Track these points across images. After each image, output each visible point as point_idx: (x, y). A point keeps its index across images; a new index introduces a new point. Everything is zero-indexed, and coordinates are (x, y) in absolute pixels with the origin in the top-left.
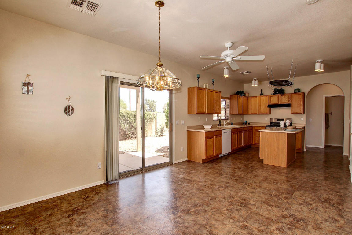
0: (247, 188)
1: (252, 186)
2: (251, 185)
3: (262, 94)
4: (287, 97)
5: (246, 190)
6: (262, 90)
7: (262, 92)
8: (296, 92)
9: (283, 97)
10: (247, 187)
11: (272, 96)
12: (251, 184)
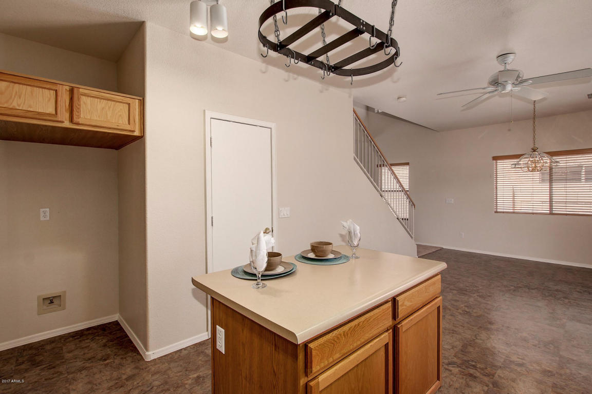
0: (465, 306)
1: (457, 310)
2: (460, 311)
5: (466, 304)
10: (466, 308)
12: (460, 314)
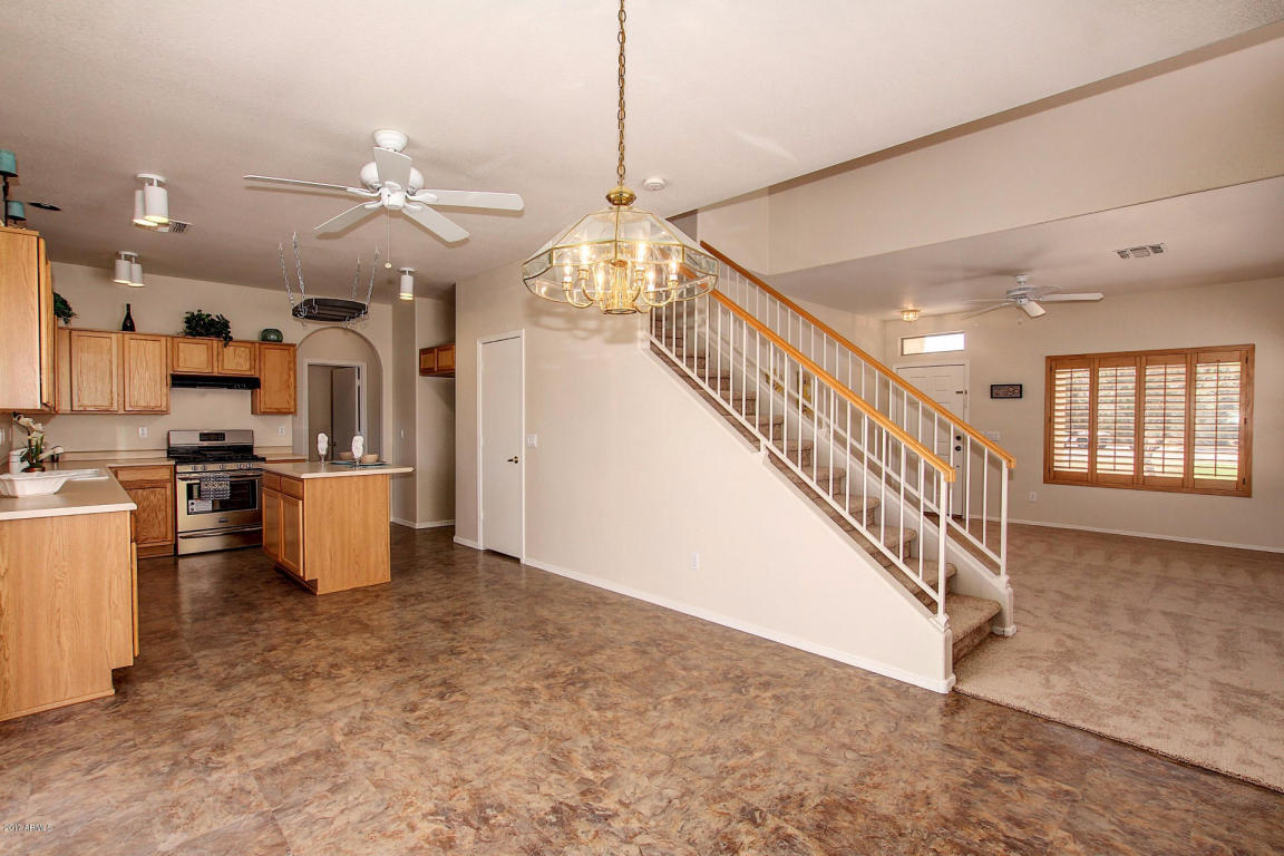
3: (128, 325)
4: (243, 352)
6: (128, 306)
7: (128, 317)
8: (269, 340)
9: (229, 350)
11: (182, 340)
